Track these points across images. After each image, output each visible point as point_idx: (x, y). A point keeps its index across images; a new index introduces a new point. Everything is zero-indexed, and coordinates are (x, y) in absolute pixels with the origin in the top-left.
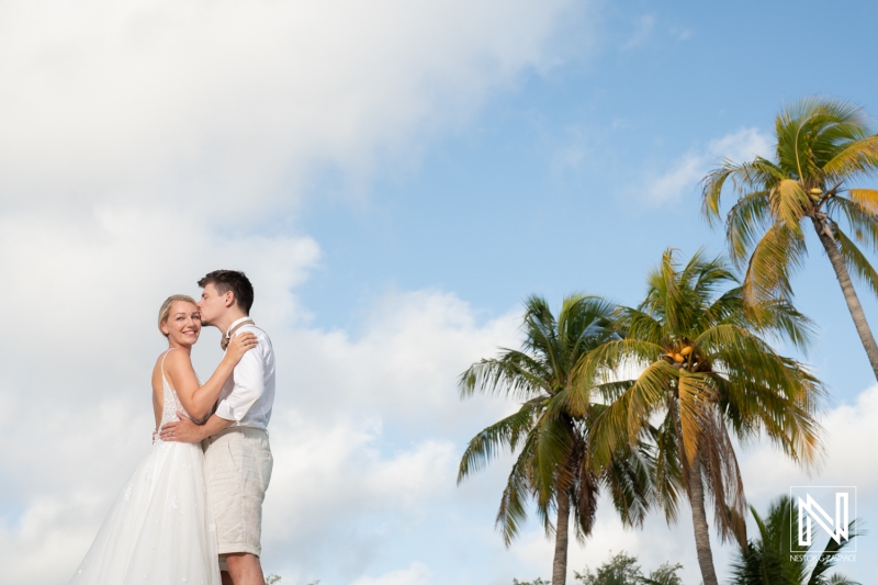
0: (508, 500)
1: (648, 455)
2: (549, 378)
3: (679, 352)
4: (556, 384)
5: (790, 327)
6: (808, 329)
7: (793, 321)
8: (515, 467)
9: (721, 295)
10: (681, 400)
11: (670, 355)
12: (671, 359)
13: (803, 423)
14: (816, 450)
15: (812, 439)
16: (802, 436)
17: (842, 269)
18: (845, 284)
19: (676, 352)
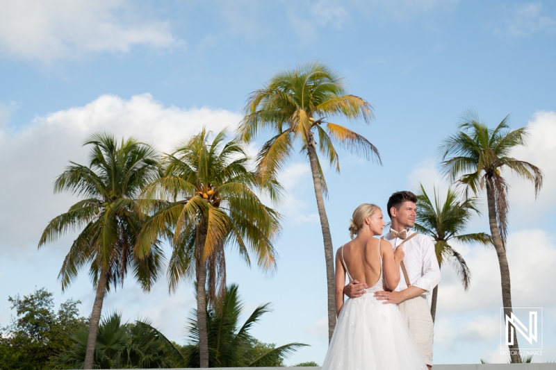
0: (67, 262)
1: (157, 247)
2: (108, 189)
3: (206, 192)
4: (112, 194)
5: (271, 189)
6: (280, 193)
7: (273, 186)
8: (75, 242)
9: (232, 161)
10: (209, 223)
11: (201, 193)
12: (201, 196)
13: (269, 248)
14: (273, 264)
15: (272, 258)
16: (267, 255)
17: (316, 166)
18: (315, 175)
19: (204, 192)
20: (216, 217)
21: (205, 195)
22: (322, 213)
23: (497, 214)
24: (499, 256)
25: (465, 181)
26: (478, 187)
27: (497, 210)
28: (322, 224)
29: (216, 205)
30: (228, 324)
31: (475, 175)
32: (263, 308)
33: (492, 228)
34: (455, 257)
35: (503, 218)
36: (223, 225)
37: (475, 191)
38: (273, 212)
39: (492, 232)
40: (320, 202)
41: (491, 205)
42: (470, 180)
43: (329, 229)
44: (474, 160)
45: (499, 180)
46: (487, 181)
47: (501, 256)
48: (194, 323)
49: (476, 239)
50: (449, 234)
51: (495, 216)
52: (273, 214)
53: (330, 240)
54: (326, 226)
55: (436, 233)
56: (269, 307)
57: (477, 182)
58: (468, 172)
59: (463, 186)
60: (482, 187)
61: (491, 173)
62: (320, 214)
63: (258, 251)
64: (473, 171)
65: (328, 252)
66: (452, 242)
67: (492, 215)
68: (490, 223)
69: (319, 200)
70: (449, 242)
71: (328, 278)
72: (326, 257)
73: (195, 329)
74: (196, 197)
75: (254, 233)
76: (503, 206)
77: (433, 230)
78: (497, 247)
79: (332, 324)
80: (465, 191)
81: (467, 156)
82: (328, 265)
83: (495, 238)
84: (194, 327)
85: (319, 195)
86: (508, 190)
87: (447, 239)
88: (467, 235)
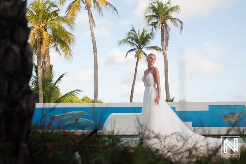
6: (74, 26)
10: (44, 39)
11: (39, 25)
12: (39, 26)
13: (69, 50)
14: (71, 57)
15: (70, 54)
16: (69, 53)
17: (91, 16)
18: (90, 20)
19: (40, 24)
20: (47, 36)
21: (41, 26)
22: (93, 36)
23: (165, 40)
24: (164, 57)
25: (152, 25)
26: (157, 28)
27: (165, 38)
28: (93, 41)
29: (46, 30)
30: (50, 82)
31: (157, 23)
32: (64, 75)
33: (162, 45)
34: (145, 56)
35: (167, 41)
36: (50, 40)
37: (156, 29)
38: (72, 35)
39: (162, 47)
40: (92, 32)
41: (163, 36)
42: (154, 24)
43: (95, 43)
44: (157, 16)
45: (166, 26)
46: (161, 26)
47: (165, 57)
48: (33, 81)
49: (154, 49)
50: (143, 46)
51: (164, 40)
52: (72, 36)
53: (96, 48)
54: (94, 42)
55: (138, 45)
56: (66, 75)
57: (157, 26)
58: (154, 21)
59: (151, 27)
60: (159, 28)
61: (163, 23)
62: (92, 37)
63: (65, 51)
64: (156, 21)
65: (95, 53)
66: (144, 50)
67: (163, 40)
68: (162, 43)
69: (92, 31)
70: (143, 50)
71: (95, 64)
72: (94, 55)
73: (33, 83)
74: (38, 27)
75: (62, 44)
76: (168, 37)
77: (137, 44)
78: (164, 53)
79: (96, 83)
80: (151, 29)
81: (154, 15)
82: (95, 59)
83: (163, 49)
84: (33, 82)
85: (92, 28)
86: (170, 30)
87: (142, 48)
88: (150, 47)
